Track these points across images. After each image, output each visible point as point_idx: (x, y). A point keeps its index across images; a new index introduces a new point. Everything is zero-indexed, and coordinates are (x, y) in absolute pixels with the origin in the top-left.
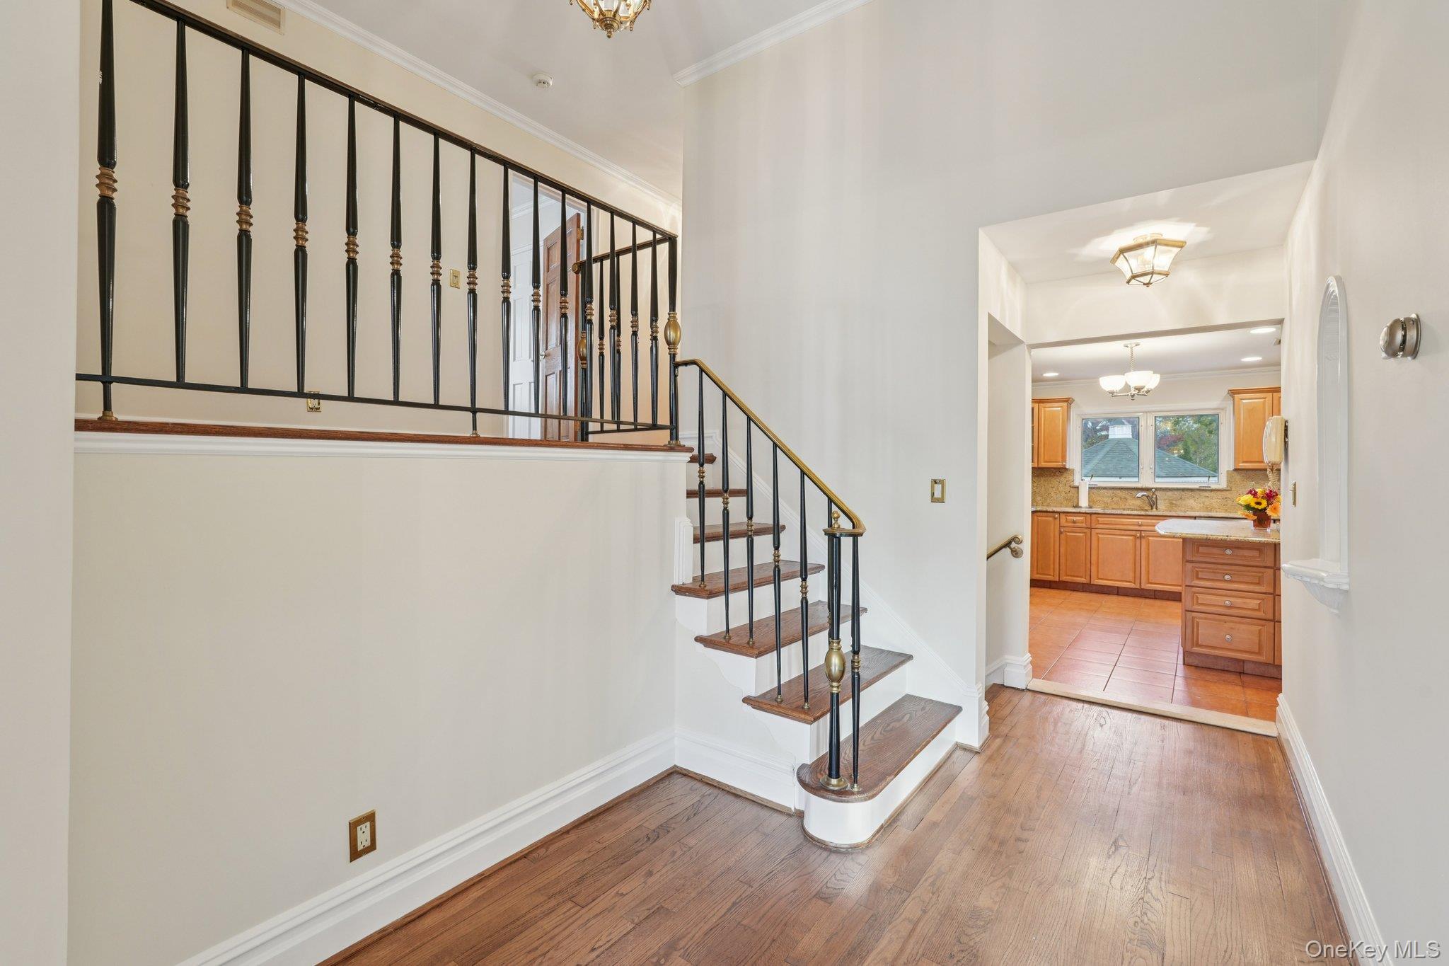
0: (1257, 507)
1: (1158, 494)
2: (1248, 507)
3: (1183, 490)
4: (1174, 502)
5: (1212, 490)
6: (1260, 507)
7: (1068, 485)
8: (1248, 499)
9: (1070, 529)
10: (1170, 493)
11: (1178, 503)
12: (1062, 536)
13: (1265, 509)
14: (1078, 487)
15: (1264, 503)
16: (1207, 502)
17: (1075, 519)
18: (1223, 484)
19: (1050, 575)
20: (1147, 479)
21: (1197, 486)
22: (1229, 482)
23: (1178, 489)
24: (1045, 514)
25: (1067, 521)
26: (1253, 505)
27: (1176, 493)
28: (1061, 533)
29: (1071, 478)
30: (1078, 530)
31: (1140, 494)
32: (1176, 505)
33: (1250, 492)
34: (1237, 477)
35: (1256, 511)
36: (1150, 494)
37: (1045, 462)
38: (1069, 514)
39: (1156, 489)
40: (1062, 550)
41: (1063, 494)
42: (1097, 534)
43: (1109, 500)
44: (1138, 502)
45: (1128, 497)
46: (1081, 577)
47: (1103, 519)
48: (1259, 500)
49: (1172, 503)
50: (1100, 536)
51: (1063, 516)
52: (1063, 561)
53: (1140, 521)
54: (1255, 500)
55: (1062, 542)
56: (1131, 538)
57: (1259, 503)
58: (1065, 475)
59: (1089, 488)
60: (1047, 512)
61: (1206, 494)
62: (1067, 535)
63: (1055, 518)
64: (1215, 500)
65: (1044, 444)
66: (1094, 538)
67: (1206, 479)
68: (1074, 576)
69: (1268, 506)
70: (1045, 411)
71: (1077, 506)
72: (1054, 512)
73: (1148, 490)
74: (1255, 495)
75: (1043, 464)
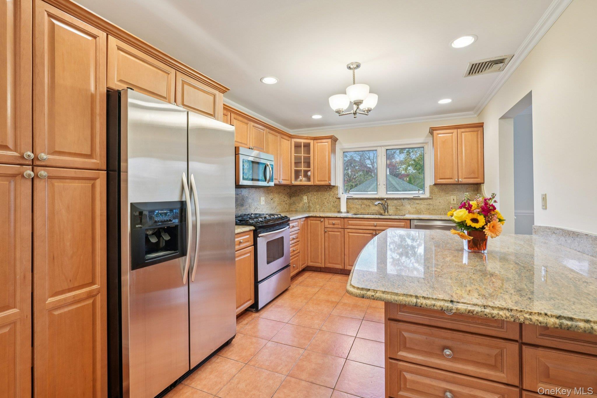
0: (474, 225)
1: (389, 202)
2: (462, 224)
3: (404, 199)
4: (398, 208)
5: (421, 199)
6: (477, 226)
7: (335, 197)
8: (461, 214)
9: (331, 230)
10: (395, 202)
11: (401, 208)
12: (326, 234)
13: (483, 228)
14: (340, 198)
15: (482, 220)
16: (418, 207)
17: (334, 222)
18: (427, 195)
19: (319, 263)
20: (382, 193)
21: (411, 196)
22: (431, 193)
23: (400, 199)
24: (315, 219)
25: (329, 224)
26: (469, 223)
27: (399, 201)
28: (325, 232)
29: (336, 192)
30: (336, 230)
31: (377, 203)
32: (399, 210)
33: (463, 206)
34: (436, 189)
35: (472, 231)
36: (383, 202)
37: (318, 181)
38: (330, 219)
39: (387, 199)
40: (327, 244)
41: (332, 203)
42: (348, 232)
43: (360, 207)
44: (377, 208)
45: (371, 205)
46: (338, 264)
47: (351, 222)
48: (475, 216)
49: (397, 209)
50: (350, 234)
51: (326, 220)
52: (327, 252)
53: (375, 223)
54: (471, 216)
55: (327, 239)
56: (370, 235)
57: (475, 220)
58: (333, 190)
59: (347, 199)
60: (316, 217)
61: (417, 201)
62: (329, 234)
63: (322, 222)
64: (423, 206)
65: (318, 169)
66: (346, 236)
67: (417, 192)
68: (334, 263)
69: (486, 224)
70: (317, 145)
71: (339, 212)
72: (320, 217)
73: (382, 199)
74: (469, 208)
75: (317, 182)
